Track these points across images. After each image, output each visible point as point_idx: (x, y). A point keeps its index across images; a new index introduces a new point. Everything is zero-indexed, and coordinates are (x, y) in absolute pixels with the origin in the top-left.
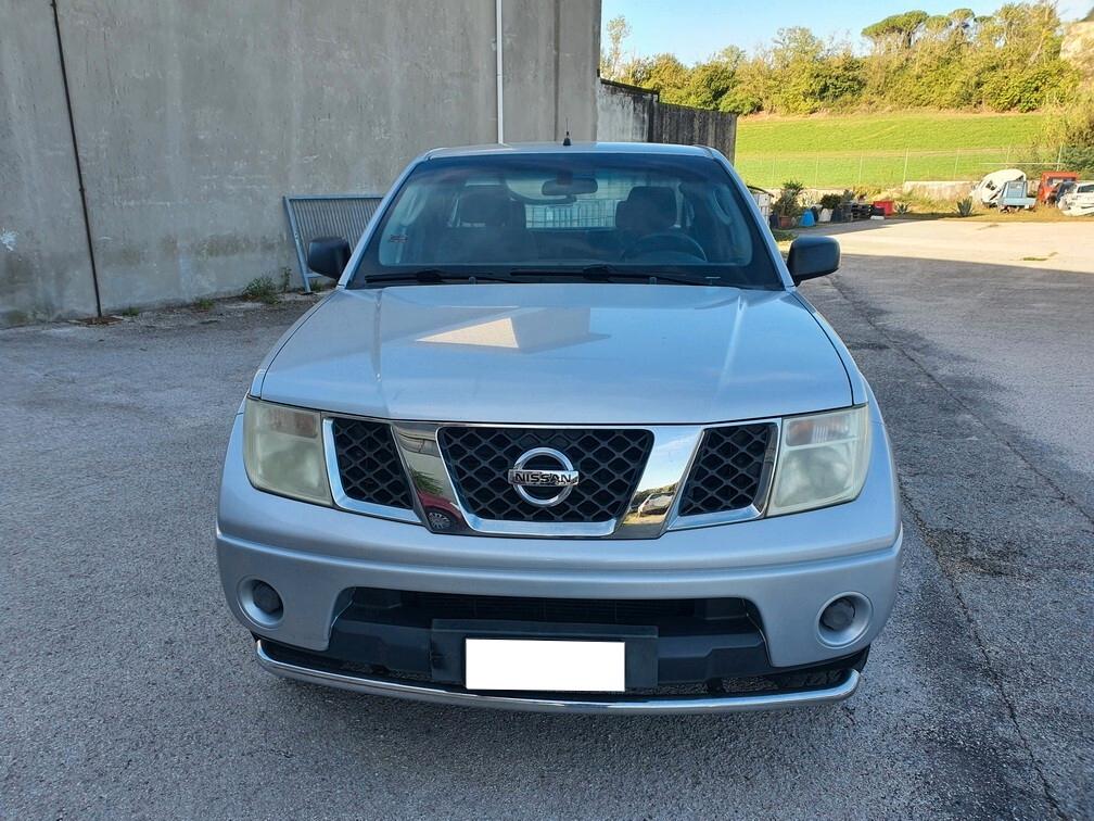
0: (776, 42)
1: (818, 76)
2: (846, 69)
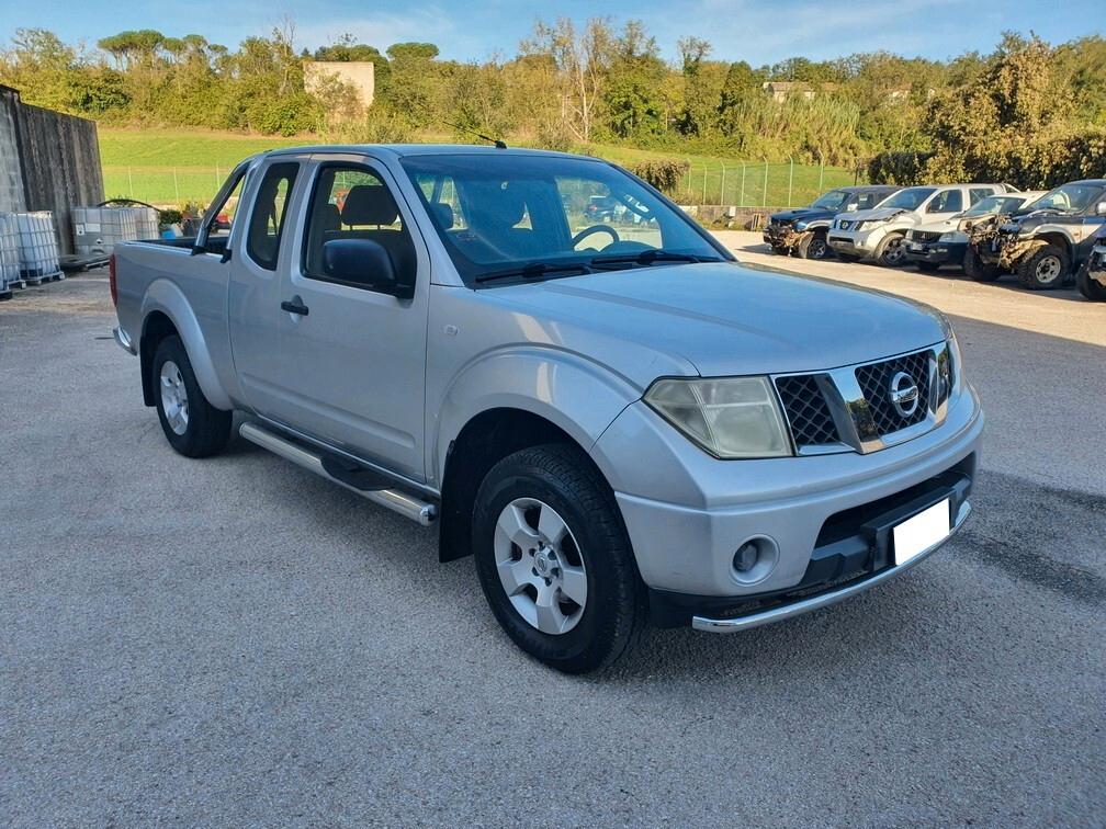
0: (17, 42)
1: (76, 85)
2: (106, 81)
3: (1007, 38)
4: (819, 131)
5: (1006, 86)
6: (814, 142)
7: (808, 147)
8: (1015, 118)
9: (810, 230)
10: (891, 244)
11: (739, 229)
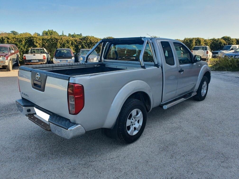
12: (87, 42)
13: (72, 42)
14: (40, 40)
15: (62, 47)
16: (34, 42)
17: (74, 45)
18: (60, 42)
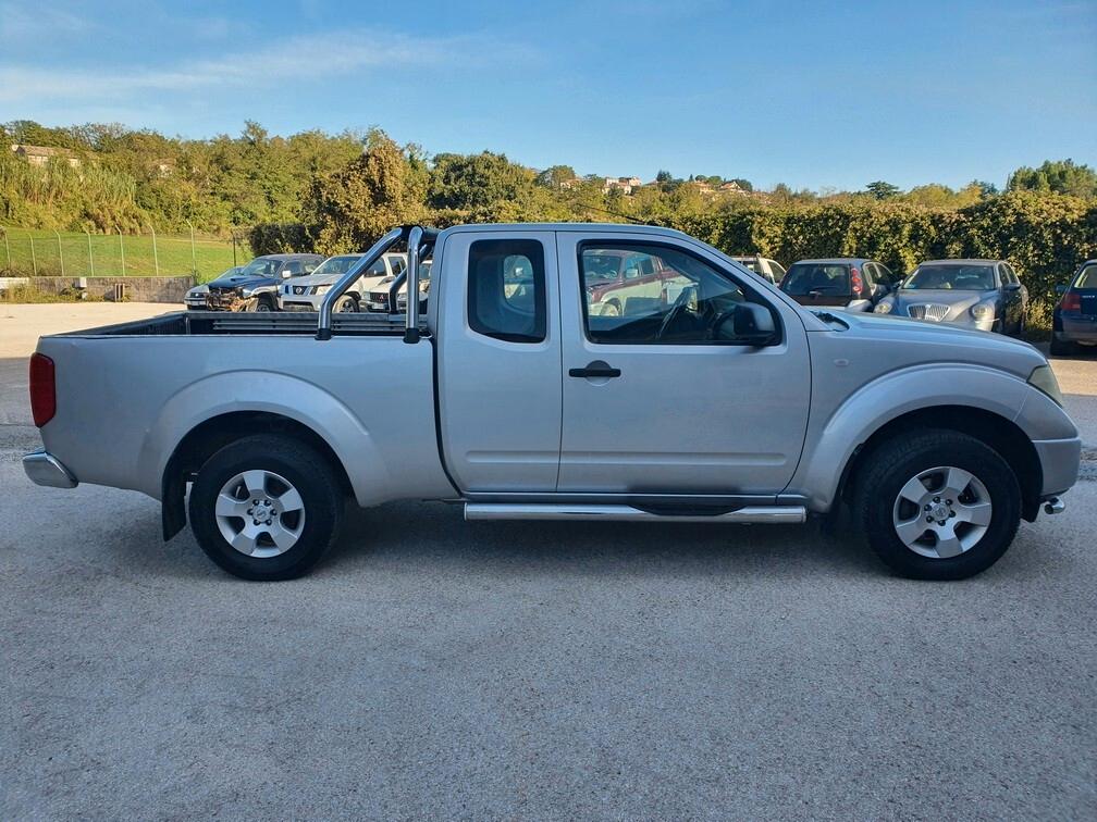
3: (249, 126)
4: (97, 200)
5: (375, 173)
6: (95, 210)
7: (87, 215)
8: (384, 200)
9: (255, 296)
10: (344, 305)
11: (98, 300)
12: (998, 223)
13: (917, 227)
14: (776, 223)
15: (864, 253)
16: (751, 231)
17: (925, 242)
18: (855, 230)
